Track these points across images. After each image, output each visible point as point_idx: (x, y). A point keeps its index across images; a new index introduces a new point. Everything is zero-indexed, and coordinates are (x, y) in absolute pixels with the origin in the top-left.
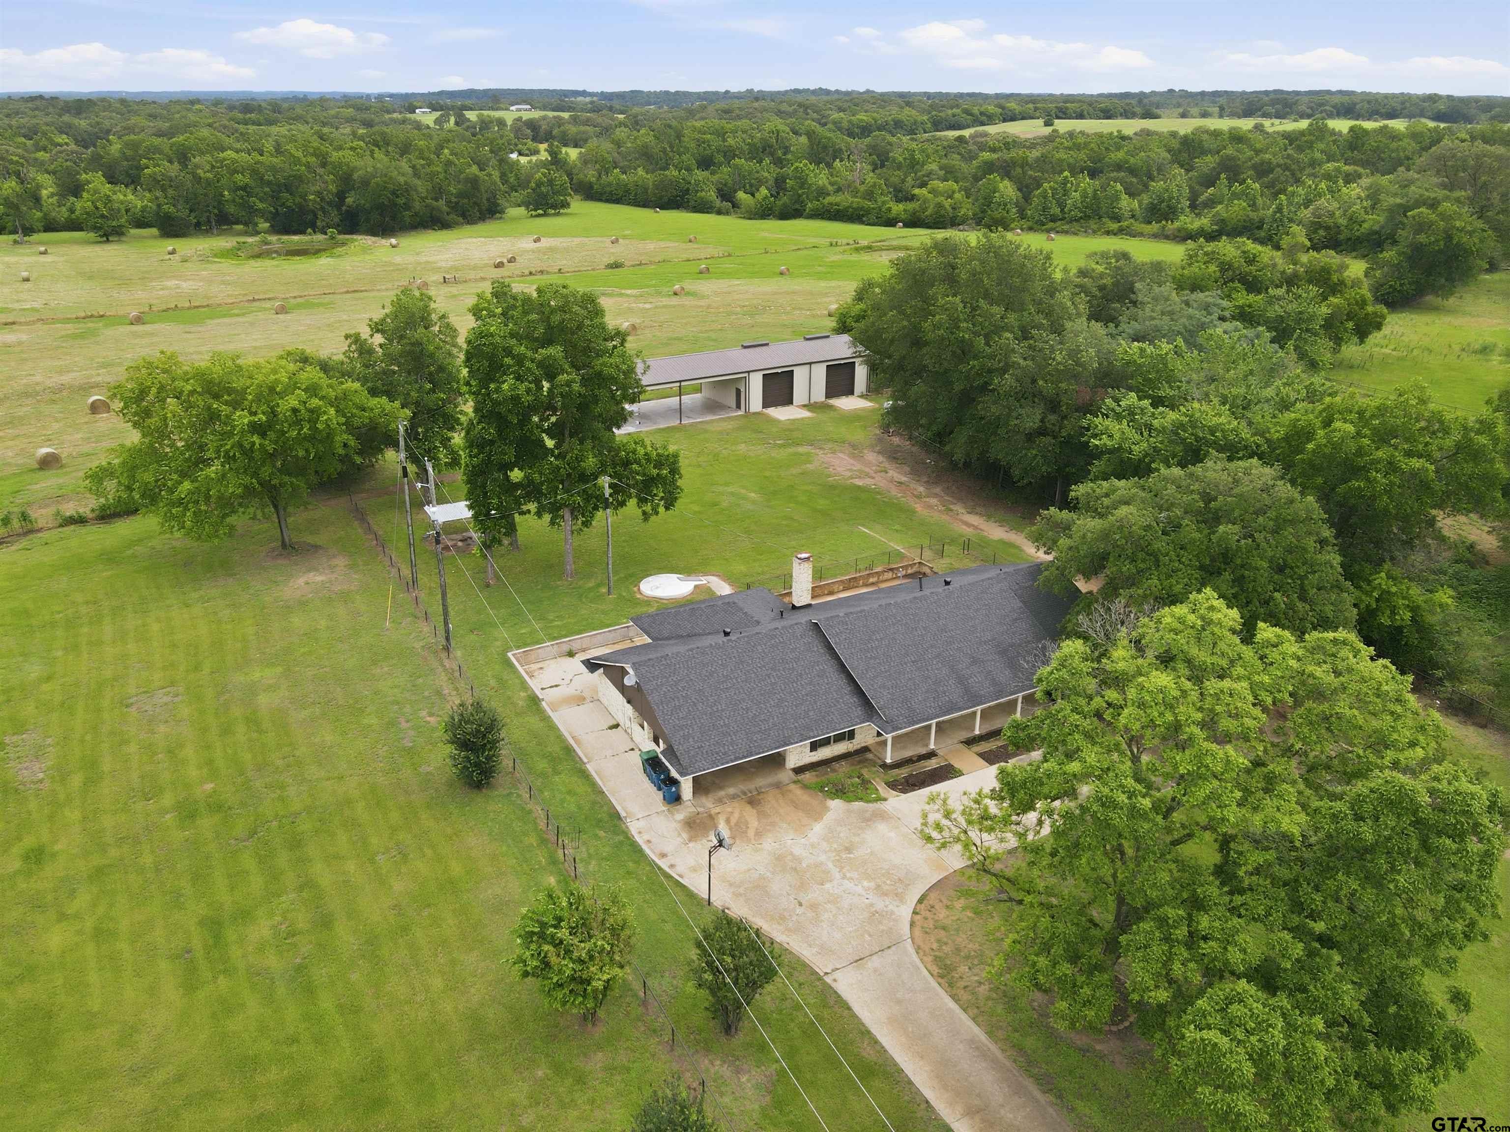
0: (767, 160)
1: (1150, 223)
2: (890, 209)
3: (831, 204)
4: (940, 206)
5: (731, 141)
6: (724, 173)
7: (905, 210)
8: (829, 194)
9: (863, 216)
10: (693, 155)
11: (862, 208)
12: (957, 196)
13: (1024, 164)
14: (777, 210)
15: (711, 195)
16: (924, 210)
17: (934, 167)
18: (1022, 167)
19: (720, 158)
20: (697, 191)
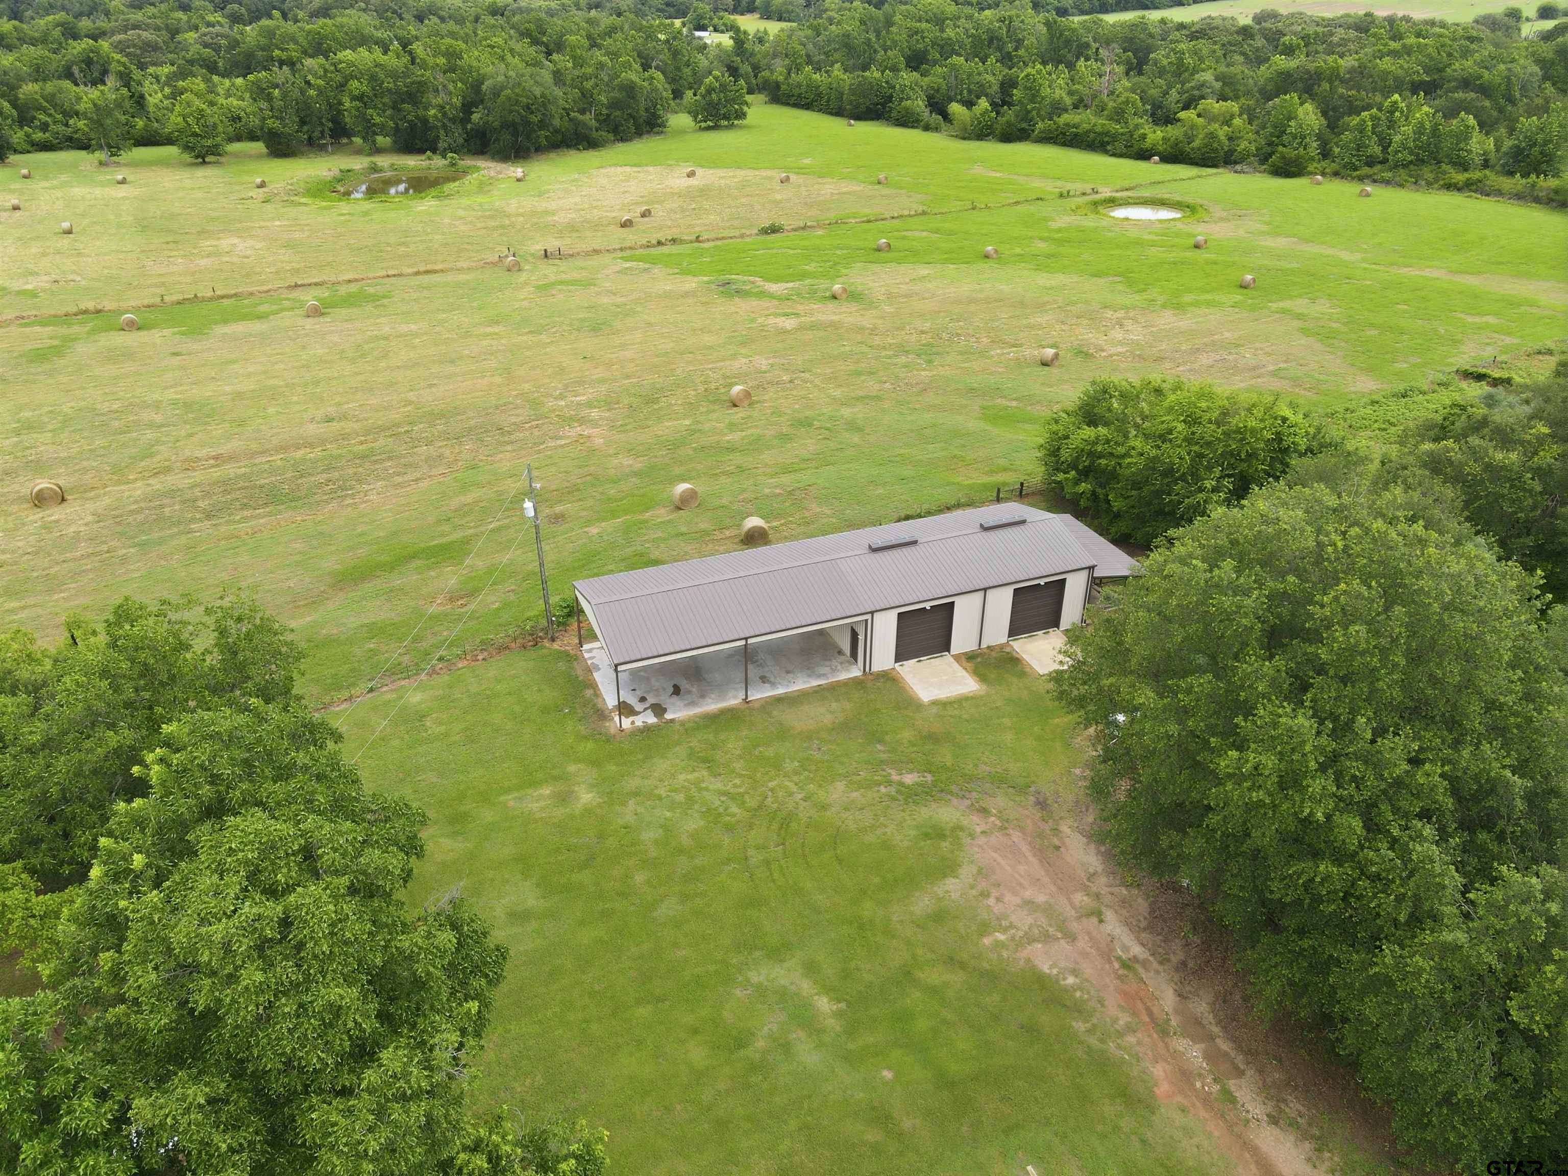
0: (992, 60)
1: (1511, 174)
2: (1144, 137)
3: (1067, 125)
4: (1212, 136)
5: (950, 33)
6: (937, 76)
7: (1164, 139)
8: (1066, 110)
9: (1108, 143)
10: (901, 50)
11: (1107, 134)
12: (1237, 121)
13: (1334, 76)
14: (998, 128)
15: (919, 105)
16: (1190, 139)
17: (1207, 76)
18: (1330, 81)
19: (934, 54)
20: (901, 99)
